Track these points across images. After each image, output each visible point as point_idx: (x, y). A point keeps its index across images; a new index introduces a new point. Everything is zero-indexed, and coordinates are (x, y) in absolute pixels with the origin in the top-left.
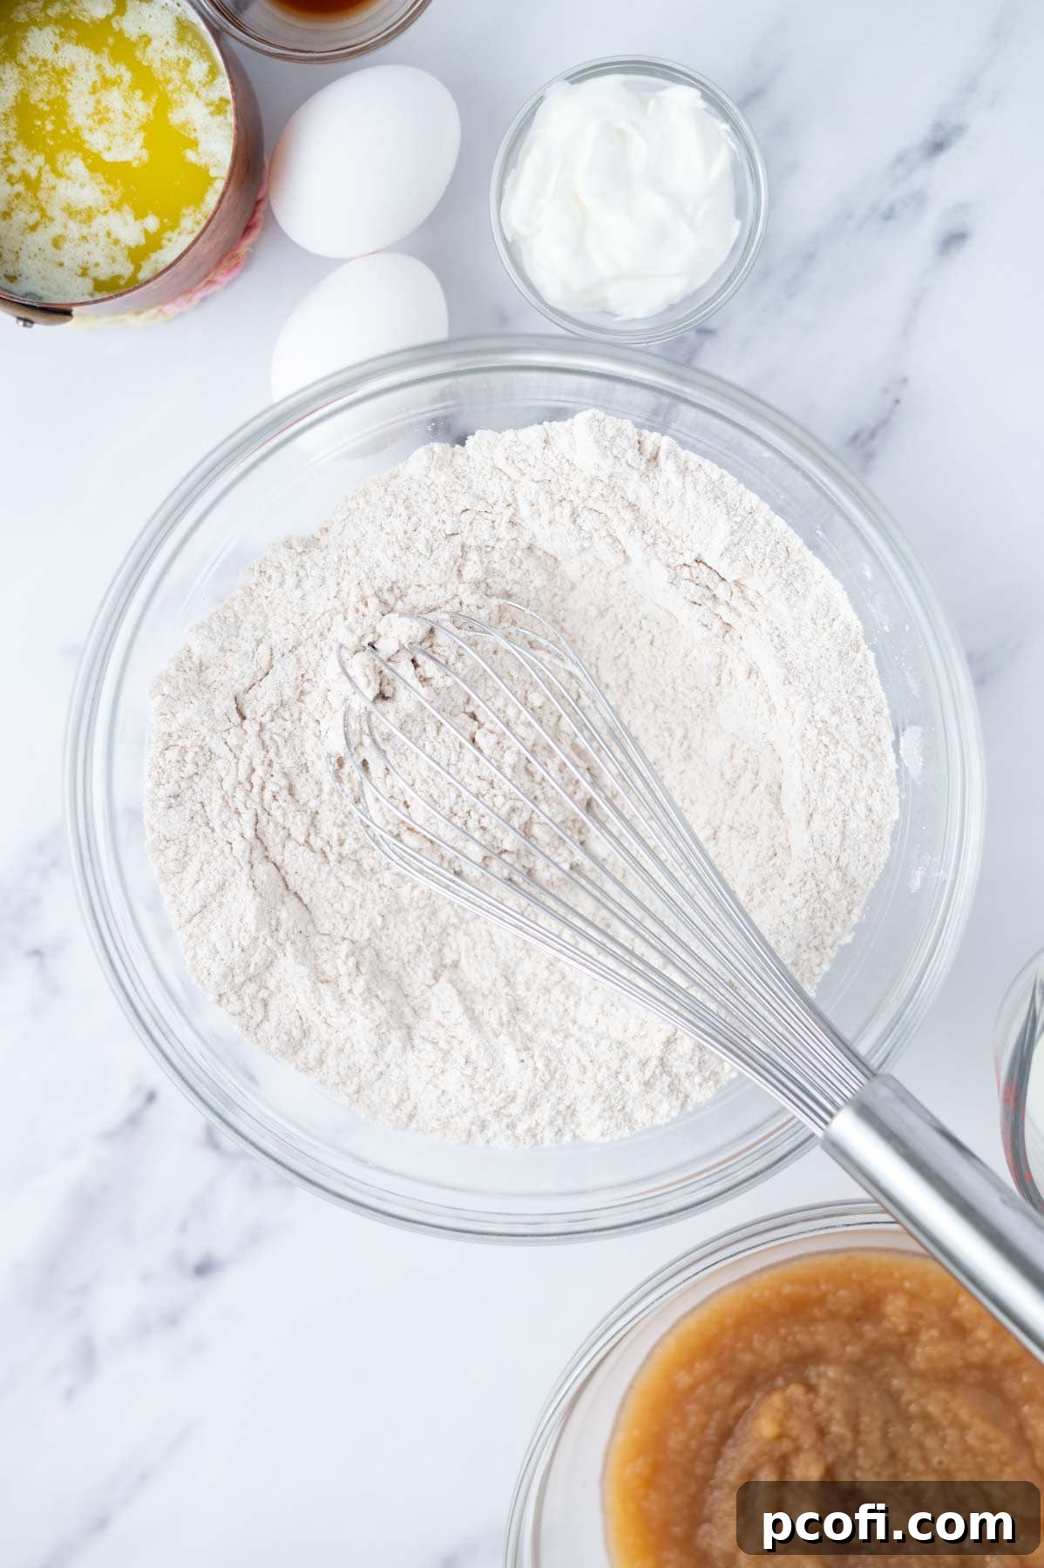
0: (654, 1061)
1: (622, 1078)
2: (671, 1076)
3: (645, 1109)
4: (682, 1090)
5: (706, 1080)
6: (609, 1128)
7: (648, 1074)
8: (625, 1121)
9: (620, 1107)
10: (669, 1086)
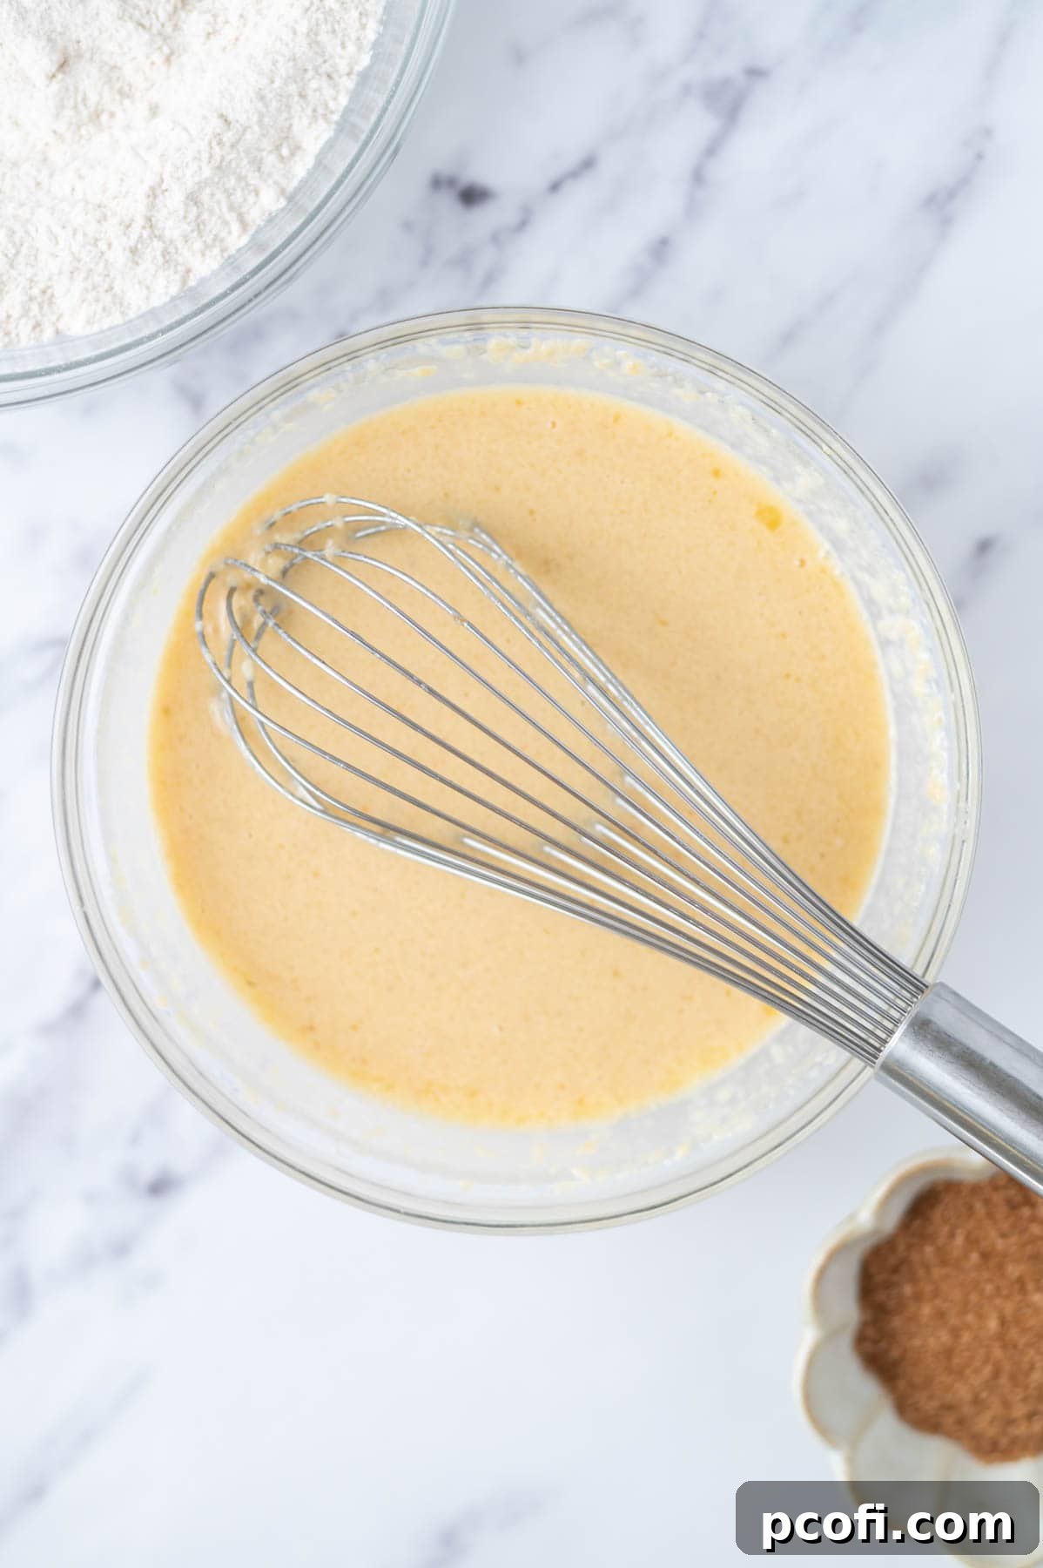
0: (140, 221)
1: (103, 246)
2: (164, 242)
3: (137, 286)
4: (181, 260)
5: (207, 246)
6: (95, 313)
7: (134, 236)
8: (114, 304)
9: (106, 286)
10: (164, 256)
